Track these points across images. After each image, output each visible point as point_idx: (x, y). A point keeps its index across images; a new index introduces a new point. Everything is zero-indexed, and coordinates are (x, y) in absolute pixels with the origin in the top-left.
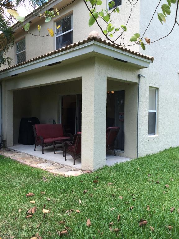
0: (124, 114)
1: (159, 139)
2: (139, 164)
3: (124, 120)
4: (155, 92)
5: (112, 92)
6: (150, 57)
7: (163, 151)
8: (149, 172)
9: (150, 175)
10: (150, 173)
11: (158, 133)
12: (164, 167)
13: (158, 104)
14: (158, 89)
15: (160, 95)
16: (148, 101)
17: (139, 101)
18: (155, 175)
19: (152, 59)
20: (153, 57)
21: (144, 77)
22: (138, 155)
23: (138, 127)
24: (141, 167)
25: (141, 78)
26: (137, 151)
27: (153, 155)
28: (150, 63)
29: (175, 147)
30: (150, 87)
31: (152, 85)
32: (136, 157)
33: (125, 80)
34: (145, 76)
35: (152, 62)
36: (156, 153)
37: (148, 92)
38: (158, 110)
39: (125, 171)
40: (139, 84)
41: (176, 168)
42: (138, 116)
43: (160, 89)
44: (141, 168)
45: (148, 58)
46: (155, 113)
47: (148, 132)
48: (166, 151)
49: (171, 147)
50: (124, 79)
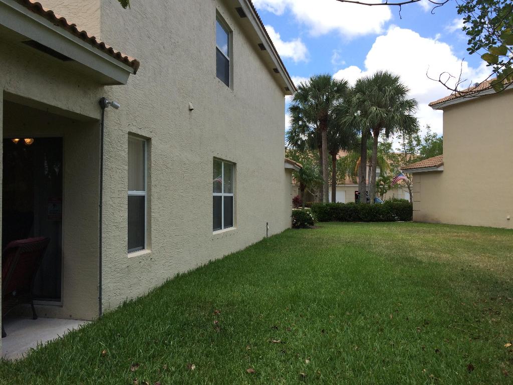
0: (60, 200)
1: (153, 260)
2: (104, 336)
3: (61, 218)
4: (141, 146)
5: (28, 140)
6: (131, 59)
7: (163, 287)
8: (134, 355)
9: (137, 365)
10: (135, 360)
11: (150, 244)
12: (168, 333)
13: (150, 176)
14: (149, 140)
15: (153, 155)
16: (126, 167)
17: (104, 167)
18: (150, 361)
19: (135, 65)
20: (138, 59)
21: (116, 107)
22: (100, 309)
23: (103, 235)
24: (110, 346)
25: (109, 109)
26: (100, 299)
27: (140, 300)
28: (129, 73)
29: (186, 272)
30: (130, 133)
31: (134, 130)
32: (98, 314)
33: (64, 108)
34: (119, 105)
35: (135, 73)
36: (147, 294)
37: (126, 146)
38: (150, 190)
39: (66, 369)
40: (102, 124)
41: (195, 329)
42: (101, 207)
43: (153, 142)
44: (110, 350)
45: (125, 60)
46: (144, 197)
47: (126, 243)
48: (168, 284)
49: (178, 275)
50: (59, 106)
